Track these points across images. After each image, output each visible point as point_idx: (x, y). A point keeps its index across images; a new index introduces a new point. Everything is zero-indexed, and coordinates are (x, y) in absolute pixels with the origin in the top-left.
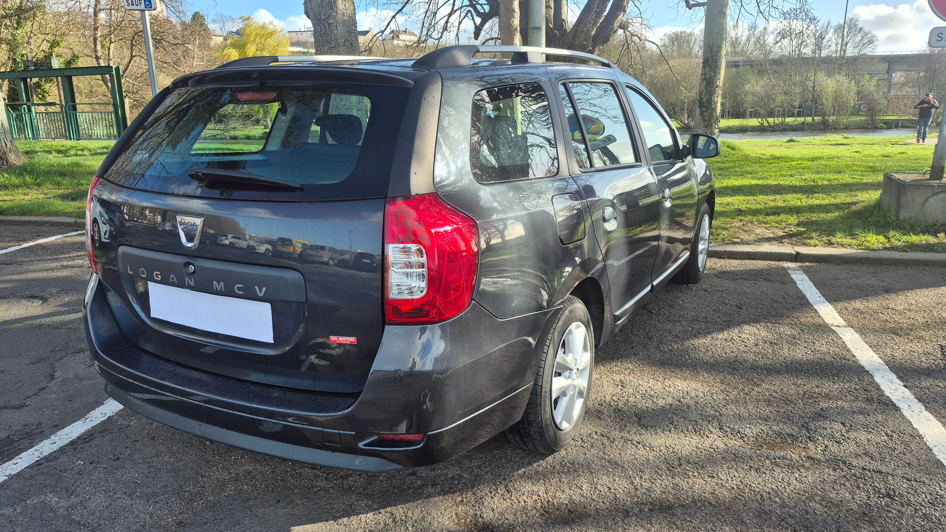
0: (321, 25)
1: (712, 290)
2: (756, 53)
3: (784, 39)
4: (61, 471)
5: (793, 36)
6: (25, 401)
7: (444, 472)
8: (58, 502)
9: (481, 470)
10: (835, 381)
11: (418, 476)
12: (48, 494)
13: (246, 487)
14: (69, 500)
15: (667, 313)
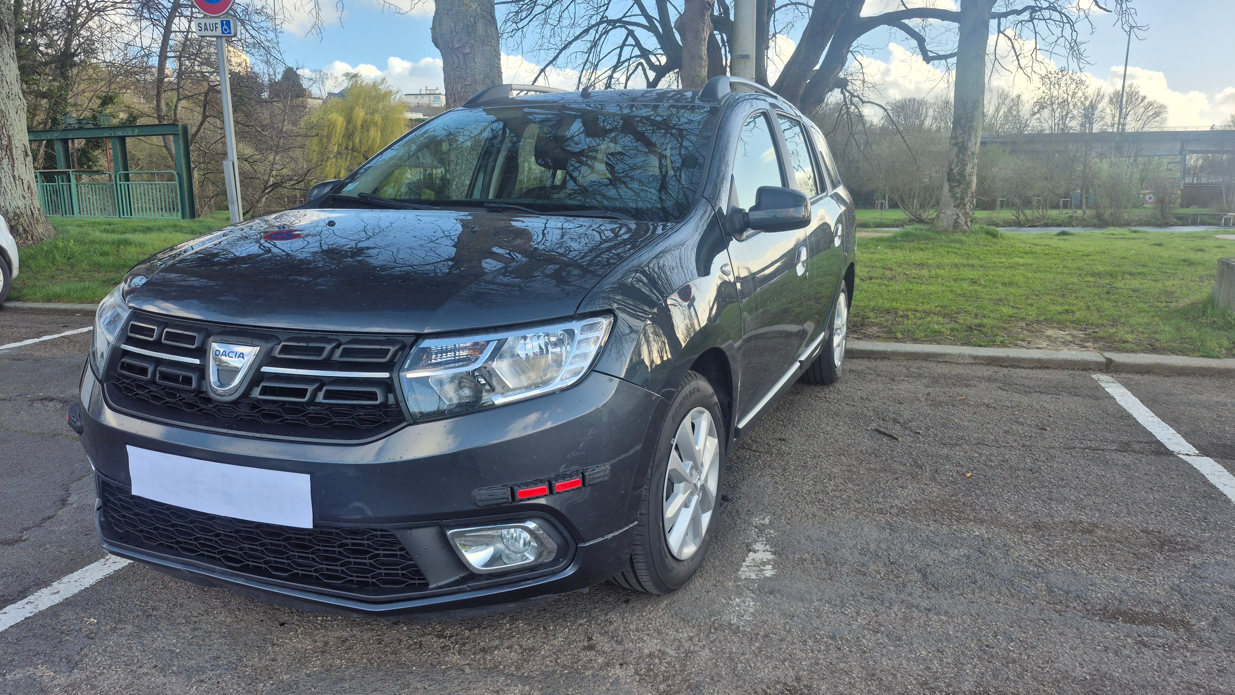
0: (454, 56)
1: (998, 405)
2: (1007, 127)
3: (1043, 109)
4: (62, 633)
5: (1055, 107)
6: (20, 535)
7: (638, 645)
8: (54, 678)
9: (694, 645)
10: (1203, 527)
11: (598, 651)
12: (39, 666)
13: (339, 661)
14: (69, 676)
15: (940, 435)
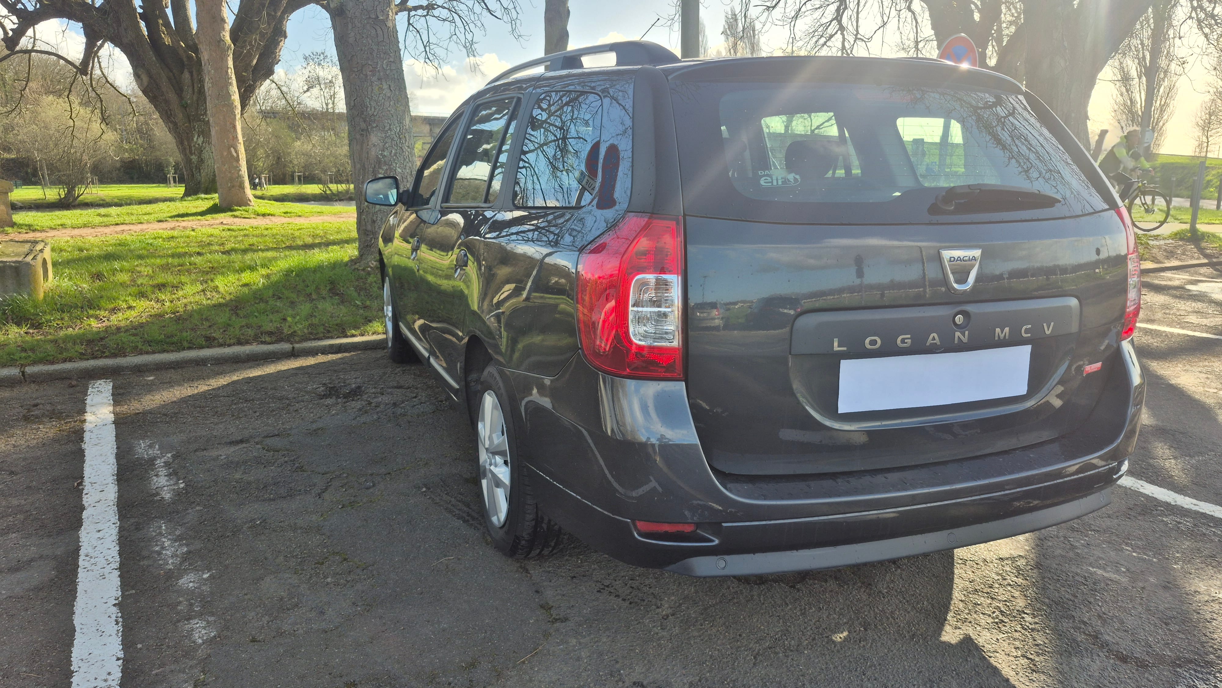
3: (313, 88)
5: (322, 86)
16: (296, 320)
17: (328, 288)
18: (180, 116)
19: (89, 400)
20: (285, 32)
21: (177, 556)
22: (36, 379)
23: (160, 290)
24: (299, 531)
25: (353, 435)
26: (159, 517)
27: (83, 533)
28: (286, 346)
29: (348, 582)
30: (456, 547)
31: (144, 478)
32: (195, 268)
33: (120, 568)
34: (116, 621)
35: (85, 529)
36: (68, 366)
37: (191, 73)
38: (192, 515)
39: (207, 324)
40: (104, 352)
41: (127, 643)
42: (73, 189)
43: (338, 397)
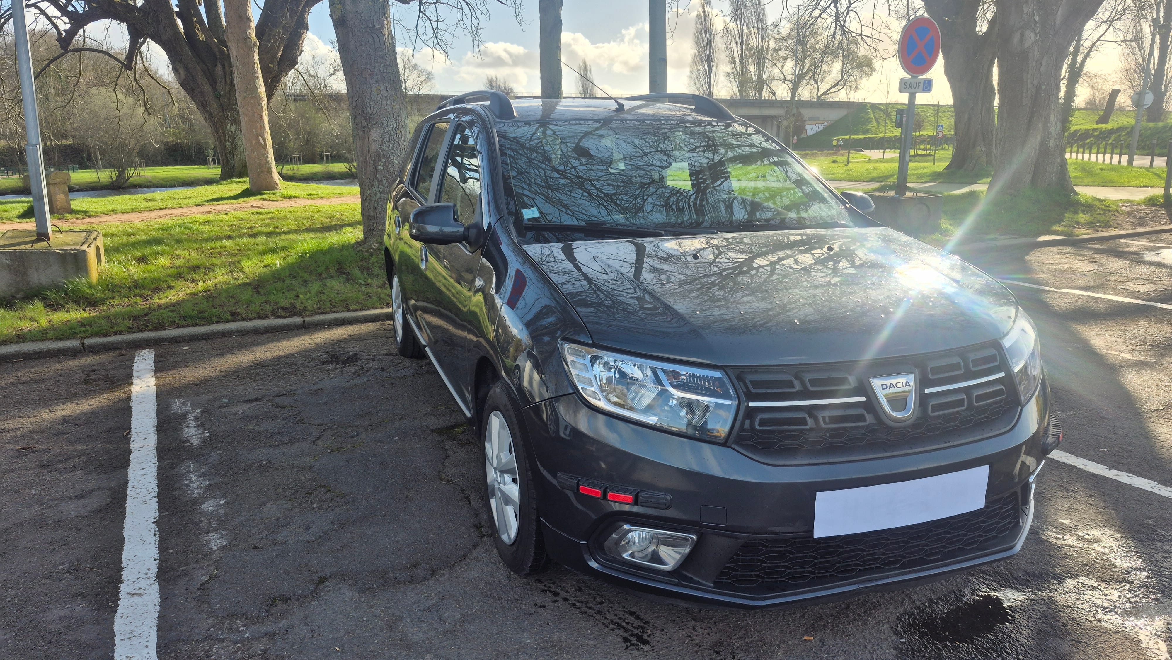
16: (307, 297)
17: (336, 268)
18: (214, 106)
19: (136, 367)
20: (307, 24)
21: (201, 488)
22: (94, 350)
23: (194, 271)
24: (296, 470)
25: (345, 395)
26: (188, 459)
27: (130, 471)
28: (298, 320)
29: (329, 507)
30: (416, 482)
31: (178, 429)
32: (225, 251)
33: (158, 497)
34: (154, 533)
35: (132, 467)
36: (118, 338)
37: (223, 66)
38: (214, 457)
39: (233, 301)
40: (148, 326)
41: (162, 548)
42: (123, 172)
43: (338, 363)
